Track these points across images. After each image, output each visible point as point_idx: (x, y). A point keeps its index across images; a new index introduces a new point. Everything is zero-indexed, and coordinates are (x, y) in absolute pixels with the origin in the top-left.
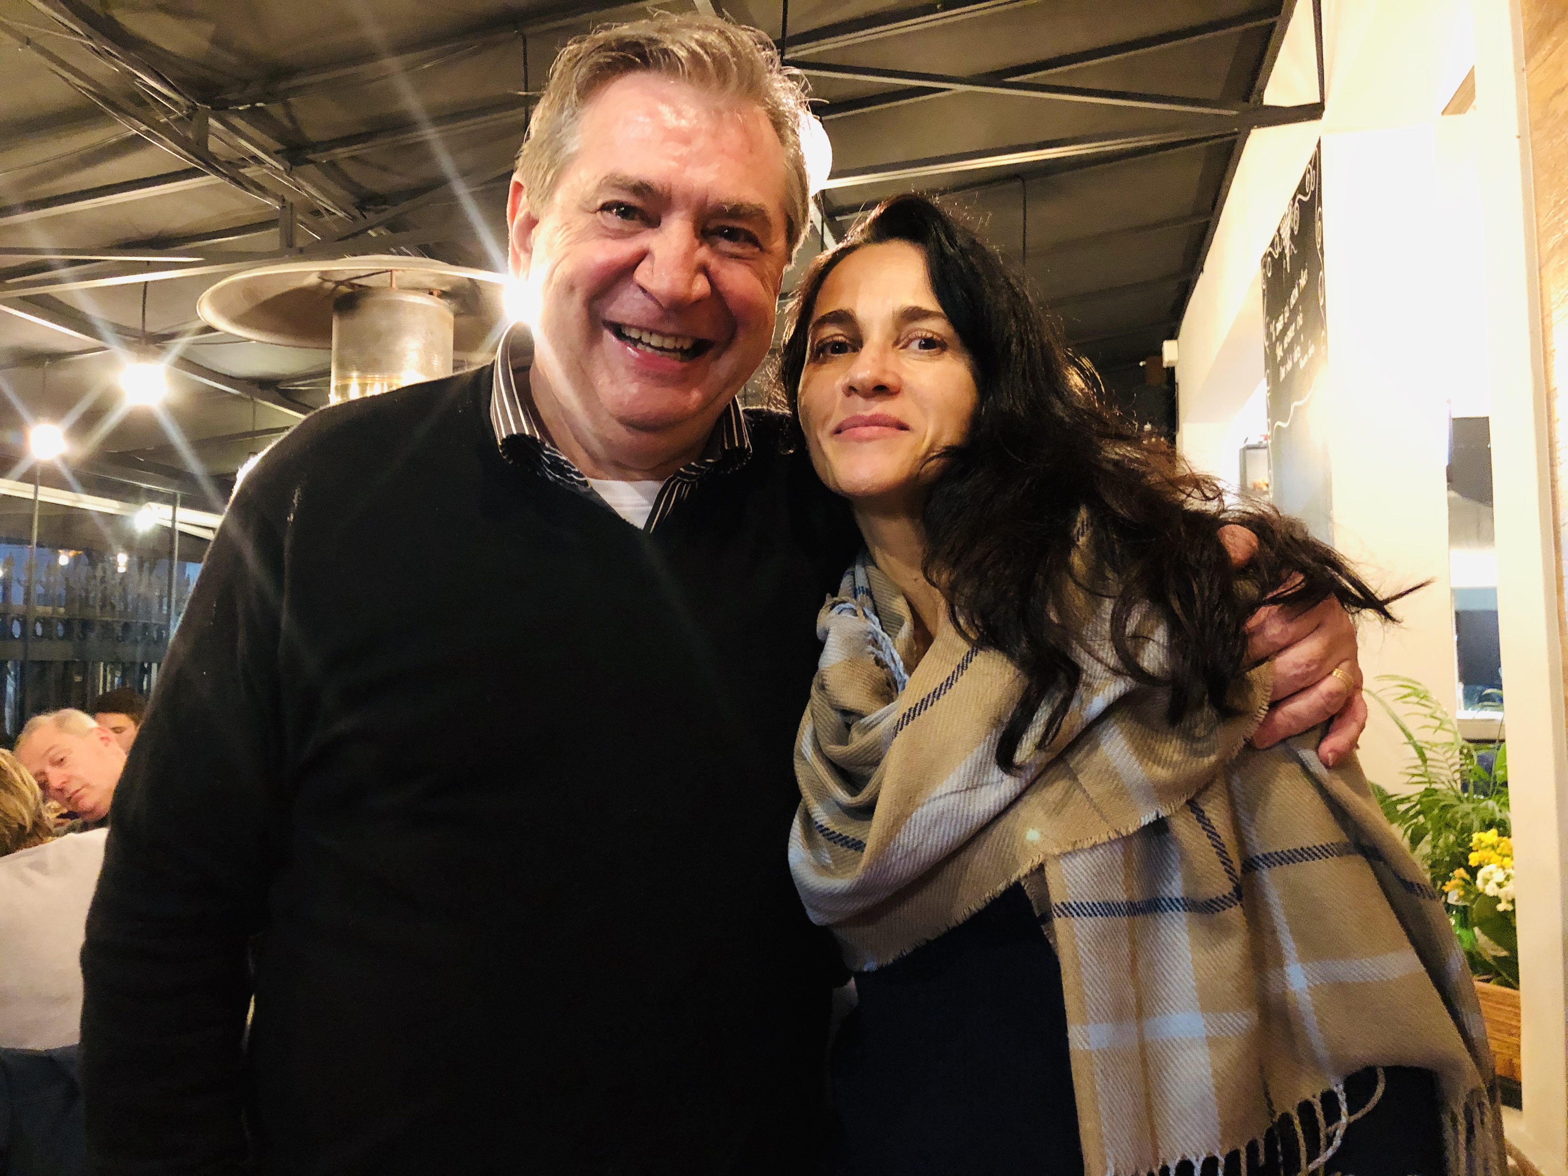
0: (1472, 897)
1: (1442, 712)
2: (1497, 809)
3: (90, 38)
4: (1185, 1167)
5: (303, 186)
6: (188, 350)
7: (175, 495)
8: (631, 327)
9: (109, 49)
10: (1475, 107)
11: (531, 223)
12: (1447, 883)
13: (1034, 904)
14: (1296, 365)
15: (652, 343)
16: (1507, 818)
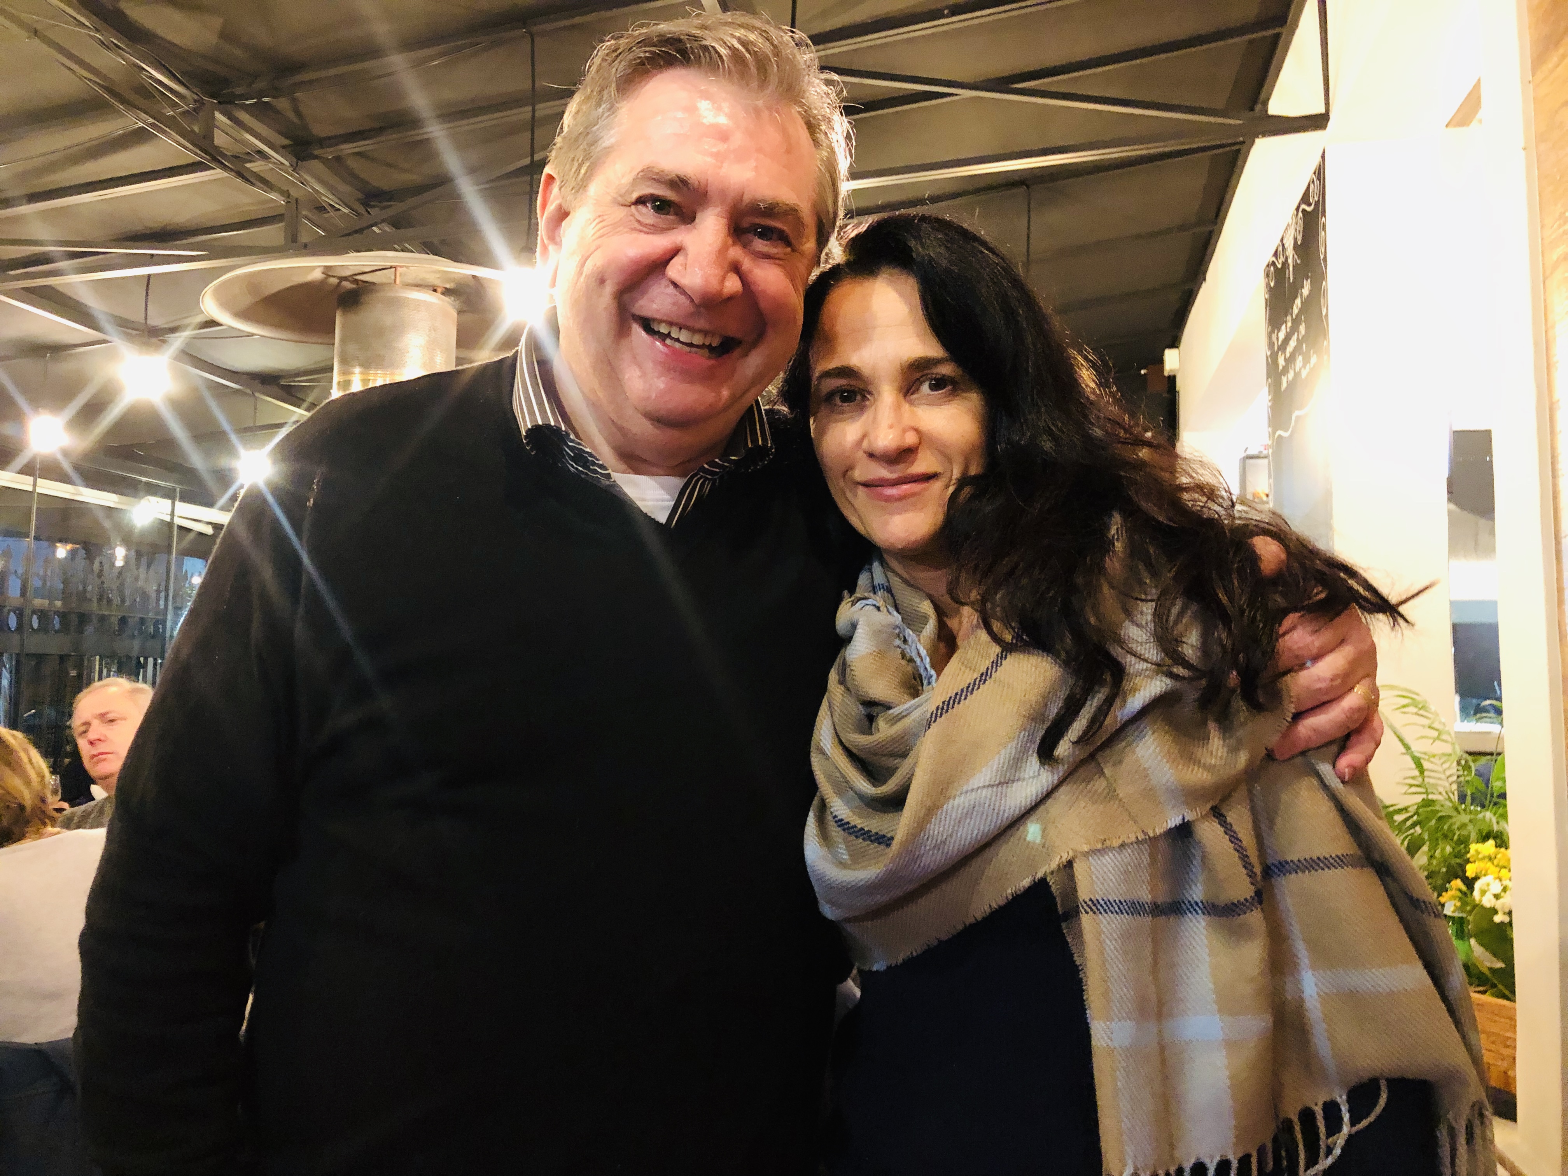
0: (1469, 908)
1: (1440, 722)
2: (1494, 820)
3: (97, 30)
4: (1199, 1169)
5: (308, 183)
6: (188, 344)
7: (175, 490)
8: (660, 321)
9: (116, 42)
10: (1480, 121)
11: (563, 215)
12: (1444, 894)
13: (1058, 900)
14: (1297, 375)
15: (681, 339)
16: (1505, 829)
